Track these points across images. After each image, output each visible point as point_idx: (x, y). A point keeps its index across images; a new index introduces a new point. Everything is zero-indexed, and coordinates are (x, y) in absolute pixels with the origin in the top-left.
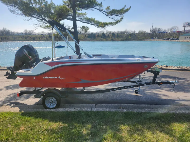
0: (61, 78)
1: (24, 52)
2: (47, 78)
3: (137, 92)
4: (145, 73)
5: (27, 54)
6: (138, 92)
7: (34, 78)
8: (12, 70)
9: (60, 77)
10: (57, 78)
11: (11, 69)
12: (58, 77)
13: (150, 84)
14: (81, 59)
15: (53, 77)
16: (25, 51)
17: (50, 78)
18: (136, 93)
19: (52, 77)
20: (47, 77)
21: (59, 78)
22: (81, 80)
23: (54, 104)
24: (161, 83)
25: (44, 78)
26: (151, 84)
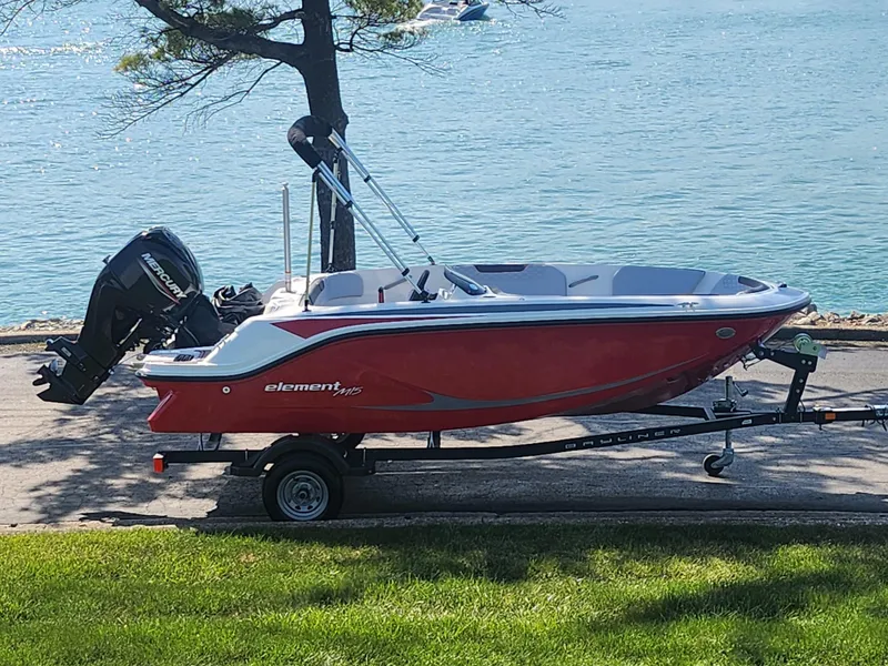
0: (343, 390)
1: (147, 265)
2: (282, 387)
3: (714, 466)
4: (749, 363)
5: (158, 277)
6: (721, 469)
7: (226, 390)
8: (69, 354)
9: (337, 384)
10: (327, 387)
11: (64, 349)
12: (331, 386)
13: (774, 423)
14: (432, 304)
15: (307, 386)
16: (152, 262)
17: (296, 389)
18: (714, 473)
19: (302, 386)
20: (281, 384)
21: (336, 389)
22: (431, 399)
23: (314, 504)
24: (827, 417)
25: (267, 389)
26: (777, 422)
